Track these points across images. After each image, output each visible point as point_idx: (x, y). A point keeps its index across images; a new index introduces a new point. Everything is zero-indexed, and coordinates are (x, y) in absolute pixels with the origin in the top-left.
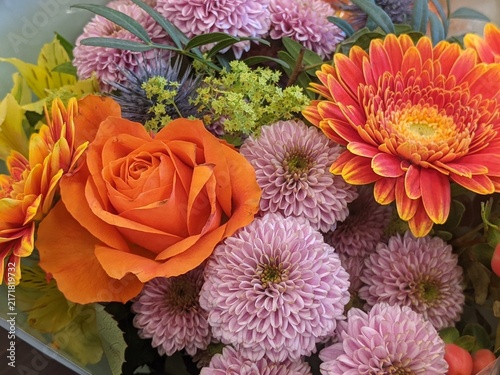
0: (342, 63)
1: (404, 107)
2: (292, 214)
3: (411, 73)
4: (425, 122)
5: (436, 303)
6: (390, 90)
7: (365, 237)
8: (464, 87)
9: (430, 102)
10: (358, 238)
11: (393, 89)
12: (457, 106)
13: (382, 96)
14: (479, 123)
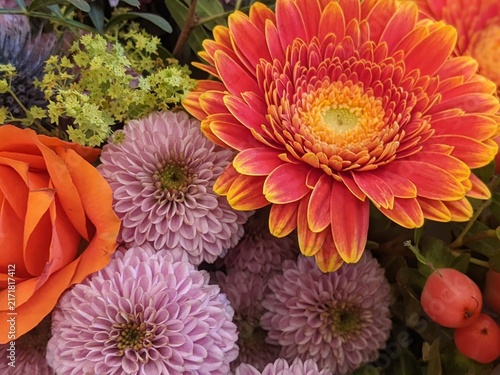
0: (240, 27)
1: (319, 86)
2: (165, 247)
3: (330, 40)
4: (346, 106)
5: (354, 334)
6: (301, 65)
7: (272, 247)
8: (398, 58)
9: (353, 78)
10: (262, 249)
11: (305, 63)
12: (387, 86)
13: (290, 73)
14: (413, 113)
